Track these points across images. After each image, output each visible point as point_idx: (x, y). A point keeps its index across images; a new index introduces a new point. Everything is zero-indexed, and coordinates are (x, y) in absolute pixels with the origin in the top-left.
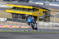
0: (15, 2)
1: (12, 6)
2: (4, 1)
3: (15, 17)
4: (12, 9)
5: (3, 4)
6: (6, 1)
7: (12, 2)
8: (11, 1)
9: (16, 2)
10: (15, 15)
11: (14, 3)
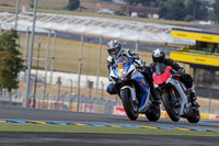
0: (203, 23)
1: (192, 38)
2: (162, 20)
3: (201, 78)
4: (191, 48)
5: (160, 31)
6: (171, 19)
7: (192, 23)
8: (189, 20)
9: (209, 23)
10: (202, 72)
11: (201, 27)
